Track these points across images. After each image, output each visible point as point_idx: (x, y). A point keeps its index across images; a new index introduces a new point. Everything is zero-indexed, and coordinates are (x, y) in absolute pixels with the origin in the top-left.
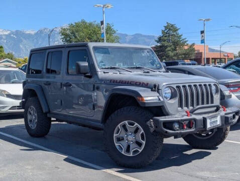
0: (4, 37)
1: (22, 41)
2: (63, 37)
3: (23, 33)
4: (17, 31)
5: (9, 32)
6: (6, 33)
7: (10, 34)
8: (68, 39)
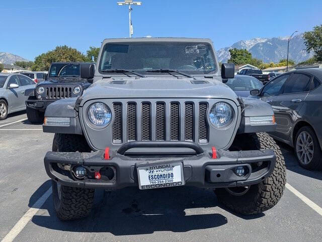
0: (261, 45)
1: (277, 47)
2: (306, 40)
3: (279, 40)
4: (273, 39)
5: (266, 40)
6: (264, 41)
7: (266, 42)
8: (313, 42)
